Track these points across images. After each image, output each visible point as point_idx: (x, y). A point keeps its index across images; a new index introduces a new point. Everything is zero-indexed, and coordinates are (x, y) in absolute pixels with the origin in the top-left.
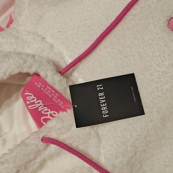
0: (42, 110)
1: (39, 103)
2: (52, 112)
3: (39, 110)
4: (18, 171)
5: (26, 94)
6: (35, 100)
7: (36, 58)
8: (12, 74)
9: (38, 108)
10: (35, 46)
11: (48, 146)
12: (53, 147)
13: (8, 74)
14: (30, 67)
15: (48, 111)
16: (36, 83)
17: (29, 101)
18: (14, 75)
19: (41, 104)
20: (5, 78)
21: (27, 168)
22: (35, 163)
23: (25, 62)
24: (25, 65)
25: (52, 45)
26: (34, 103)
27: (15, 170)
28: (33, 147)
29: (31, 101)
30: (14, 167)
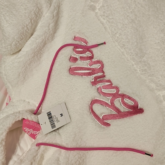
0: (34, 133)
1: (31, 130)
2: (38, 132)
3: (33, 133)
4: (32, 163)
5: (24, 129)
6: (29, 130)
7: (21, 112)
8: (13, 123)
9: (32, 133)
10: (22, 106)
11: (40, 147)
12: (42, 147)
13: (11, 124)
14: (19, 117)
15: (36, 132)
16: (26, 122)
17: (27, 131)
18: (14, 124)
19: (32, 130)
20: (11, 126)
21: (35, 160)
22: (38, 157)
23: (16, 116)
24: (16, 117)
25: (29, 102)
26: (29, 131)
27: (30, 163)
28: (34, 150)
29: (28, 131)
30: (29, 161)
